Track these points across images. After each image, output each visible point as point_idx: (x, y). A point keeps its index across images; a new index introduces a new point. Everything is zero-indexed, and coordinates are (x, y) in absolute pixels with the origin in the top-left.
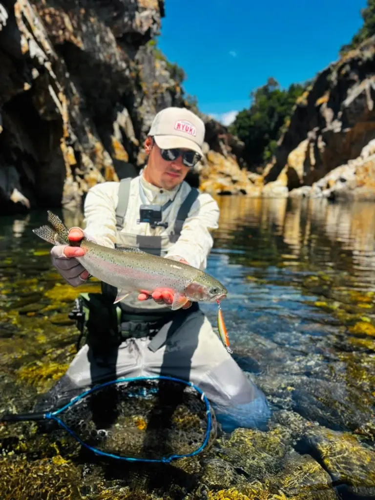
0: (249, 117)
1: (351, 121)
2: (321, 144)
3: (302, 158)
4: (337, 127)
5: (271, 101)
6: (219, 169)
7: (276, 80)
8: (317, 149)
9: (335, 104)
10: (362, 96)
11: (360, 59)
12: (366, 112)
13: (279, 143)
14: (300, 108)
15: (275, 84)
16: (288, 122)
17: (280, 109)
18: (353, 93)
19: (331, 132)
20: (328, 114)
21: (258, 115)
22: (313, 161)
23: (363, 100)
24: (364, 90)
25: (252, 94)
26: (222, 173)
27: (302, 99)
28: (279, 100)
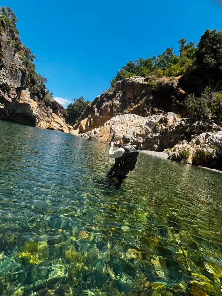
0: (72, 107)
1: (103, 114)
2: (92, 120)
3: (85, 123)
4: (98, 114)
5: (81, 104)
6: (56, 120)
7: (84, 98)
8: (90, 121)
9: (98, 107)
10: (107, 106)
11: (108, 94)
12: (107, 112)
13: (80, 117)
14: (88, 108)
15: (83, 99)
16: (84, 111)
17: (83, 107)
18: (105, 104)
19: (96, 116)
20: (96, 110)
21: (75, 107)
22: (89, 125)
23: (107, 108)
24: (108, 104)
25: (75, 99)
26: (57, 122)
27: (89, 105)
28: (83, 105)
